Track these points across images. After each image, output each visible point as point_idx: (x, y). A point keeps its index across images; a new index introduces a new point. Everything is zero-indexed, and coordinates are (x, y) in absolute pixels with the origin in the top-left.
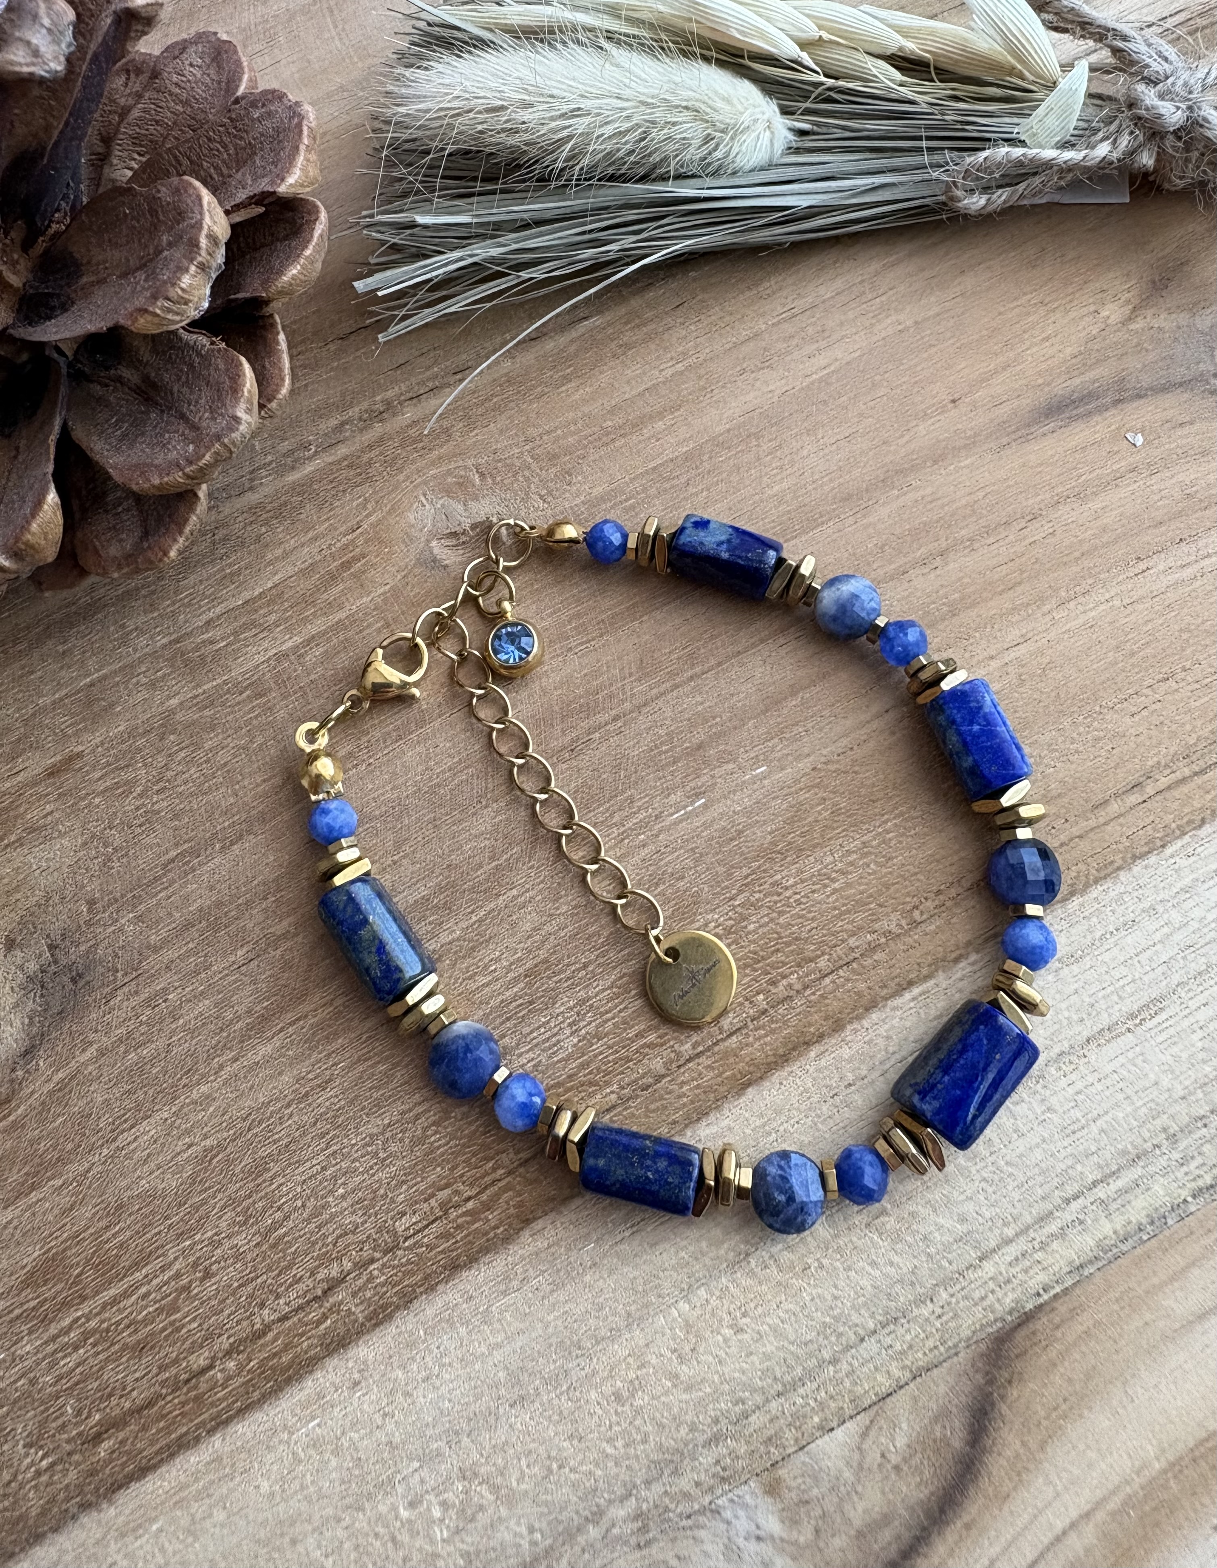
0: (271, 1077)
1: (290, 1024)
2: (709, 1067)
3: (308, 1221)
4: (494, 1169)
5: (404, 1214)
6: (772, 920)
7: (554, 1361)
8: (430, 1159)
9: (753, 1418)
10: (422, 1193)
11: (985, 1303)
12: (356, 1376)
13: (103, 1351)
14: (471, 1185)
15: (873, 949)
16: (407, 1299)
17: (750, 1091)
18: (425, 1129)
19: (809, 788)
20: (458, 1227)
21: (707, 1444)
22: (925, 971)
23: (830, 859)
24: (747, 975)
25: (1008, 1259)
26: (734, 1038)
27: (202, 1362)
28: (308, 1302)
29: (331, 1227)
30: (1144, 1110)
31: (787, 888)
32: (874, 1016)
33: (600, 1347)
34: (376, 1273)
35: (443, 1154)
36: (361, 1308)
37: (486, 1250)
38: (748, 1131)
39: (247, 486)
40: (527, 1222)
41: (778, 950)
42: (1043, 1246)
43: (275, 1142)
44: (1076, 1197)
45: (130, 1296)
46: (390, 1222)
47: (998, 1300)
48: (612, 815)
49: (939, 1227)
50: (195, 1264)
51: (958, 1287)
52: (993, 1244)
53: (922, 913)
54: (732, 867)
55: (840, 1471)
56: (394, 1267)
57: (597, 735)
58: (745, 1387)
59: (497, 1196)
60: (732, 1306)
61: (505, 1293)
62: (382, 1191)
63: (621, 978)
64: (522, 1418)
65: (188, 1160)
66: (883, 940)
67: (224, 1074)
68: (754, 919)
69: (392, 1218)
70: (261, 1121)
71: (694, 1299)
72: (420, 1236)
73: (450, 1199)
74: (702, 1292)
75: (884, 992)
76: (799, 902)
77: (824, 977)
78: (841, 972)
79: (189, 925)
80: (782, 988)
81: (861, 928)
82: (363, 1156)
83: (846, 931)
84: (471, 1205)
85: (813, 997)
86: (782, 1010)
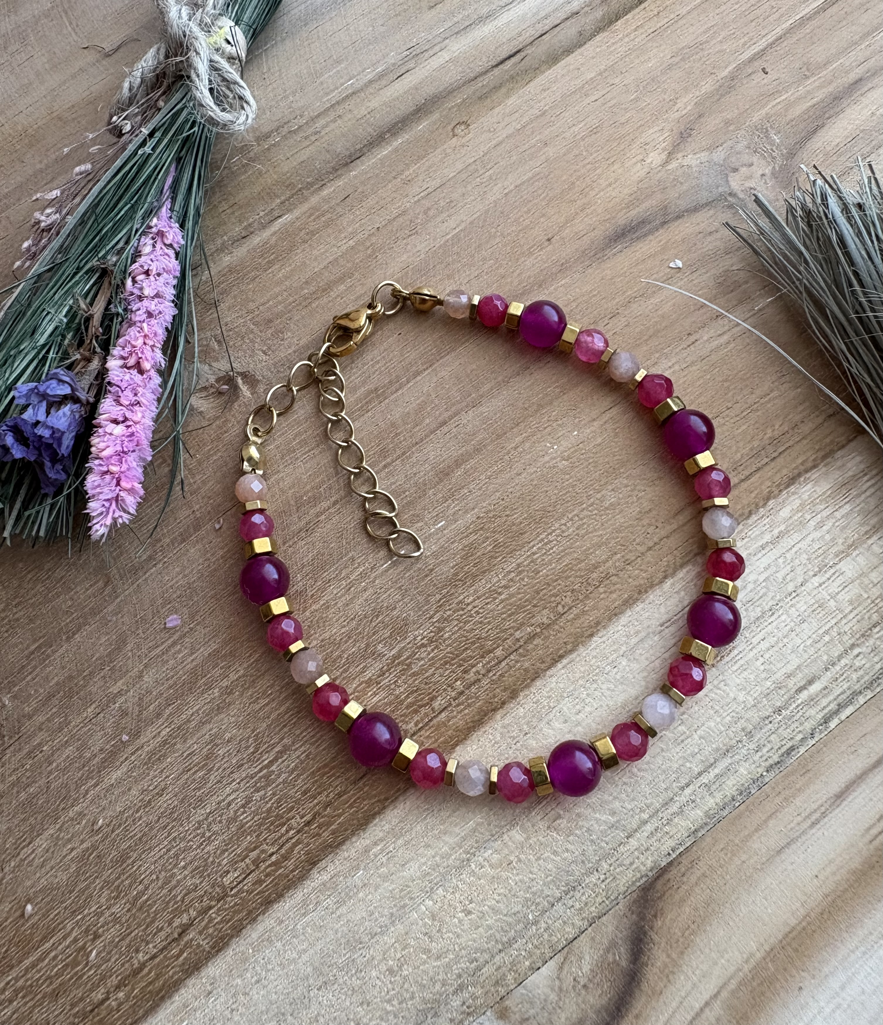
0: (124, 793)
1: (131, 754)
3: (162, 888)
4: (287, 831)
5: (228, 872)
6: (460, 628)
7: (345, 955)
8: (242, 831)
9: (484, 970)
10: (239, 856)
11: (634, 867)
12: (209, 988)
13: (30, 1000)
14: (272, 844)
15: (532, 637)
16: (237, 930)
17: (458, 748)
18: (236, 812)
19: (475, 532)
20: (267, 875)
21: (455, 992)
22: (569, 647)
23: (496, 580)
24: (447, 669)
25: (646, 834)
26: (443, 715)
27: (100, 997)
28: (169, 944)
29: (179, 889)
30: (728, 718)
31: (468, 604)
32: (538, 683)
33: (375, 940)
34: (214, 915)
35: (250, 827)
36: (206, 941)
37: (288, 888)
40: (314, 864)
41: (467, 649)
42: (669, 822)
43: (131, 838)
44: (688, 785)
45: (43, 960)
46: (219, 879)
47: (642, 863)
48: (340, 573)
49: (597, 820)
50: (87, 931)
51: (615, 858)
52: (635, 827)
53: (563, 606)
54: (429, 595)
55: (547, 996)
56: (226, 910)
57: (323, 517)
58: (477, 950)
59: (292, 849)
60: (462, 898)
61: (304, 915)
62: (211, 859)
64: (326, 997)
65: (72, 860)
66: (538, 630)
67: (89, 796)
68: (447, 629)
69: (221, 876)
70: (120, 825)
71: (435, 897)
72: (241, 885)
73: (259, 857)
74: (440, 891)
75: (543, 666)
76: (478, 613)
77: (500, 662)
78: (512, 657)
79: (51, 696)
80: (472, 674)
81: (522, 624)
82: (194, 837)
83: (513, 627)
84: (274, 858)
85: (494, 678)
86: (473, 689)
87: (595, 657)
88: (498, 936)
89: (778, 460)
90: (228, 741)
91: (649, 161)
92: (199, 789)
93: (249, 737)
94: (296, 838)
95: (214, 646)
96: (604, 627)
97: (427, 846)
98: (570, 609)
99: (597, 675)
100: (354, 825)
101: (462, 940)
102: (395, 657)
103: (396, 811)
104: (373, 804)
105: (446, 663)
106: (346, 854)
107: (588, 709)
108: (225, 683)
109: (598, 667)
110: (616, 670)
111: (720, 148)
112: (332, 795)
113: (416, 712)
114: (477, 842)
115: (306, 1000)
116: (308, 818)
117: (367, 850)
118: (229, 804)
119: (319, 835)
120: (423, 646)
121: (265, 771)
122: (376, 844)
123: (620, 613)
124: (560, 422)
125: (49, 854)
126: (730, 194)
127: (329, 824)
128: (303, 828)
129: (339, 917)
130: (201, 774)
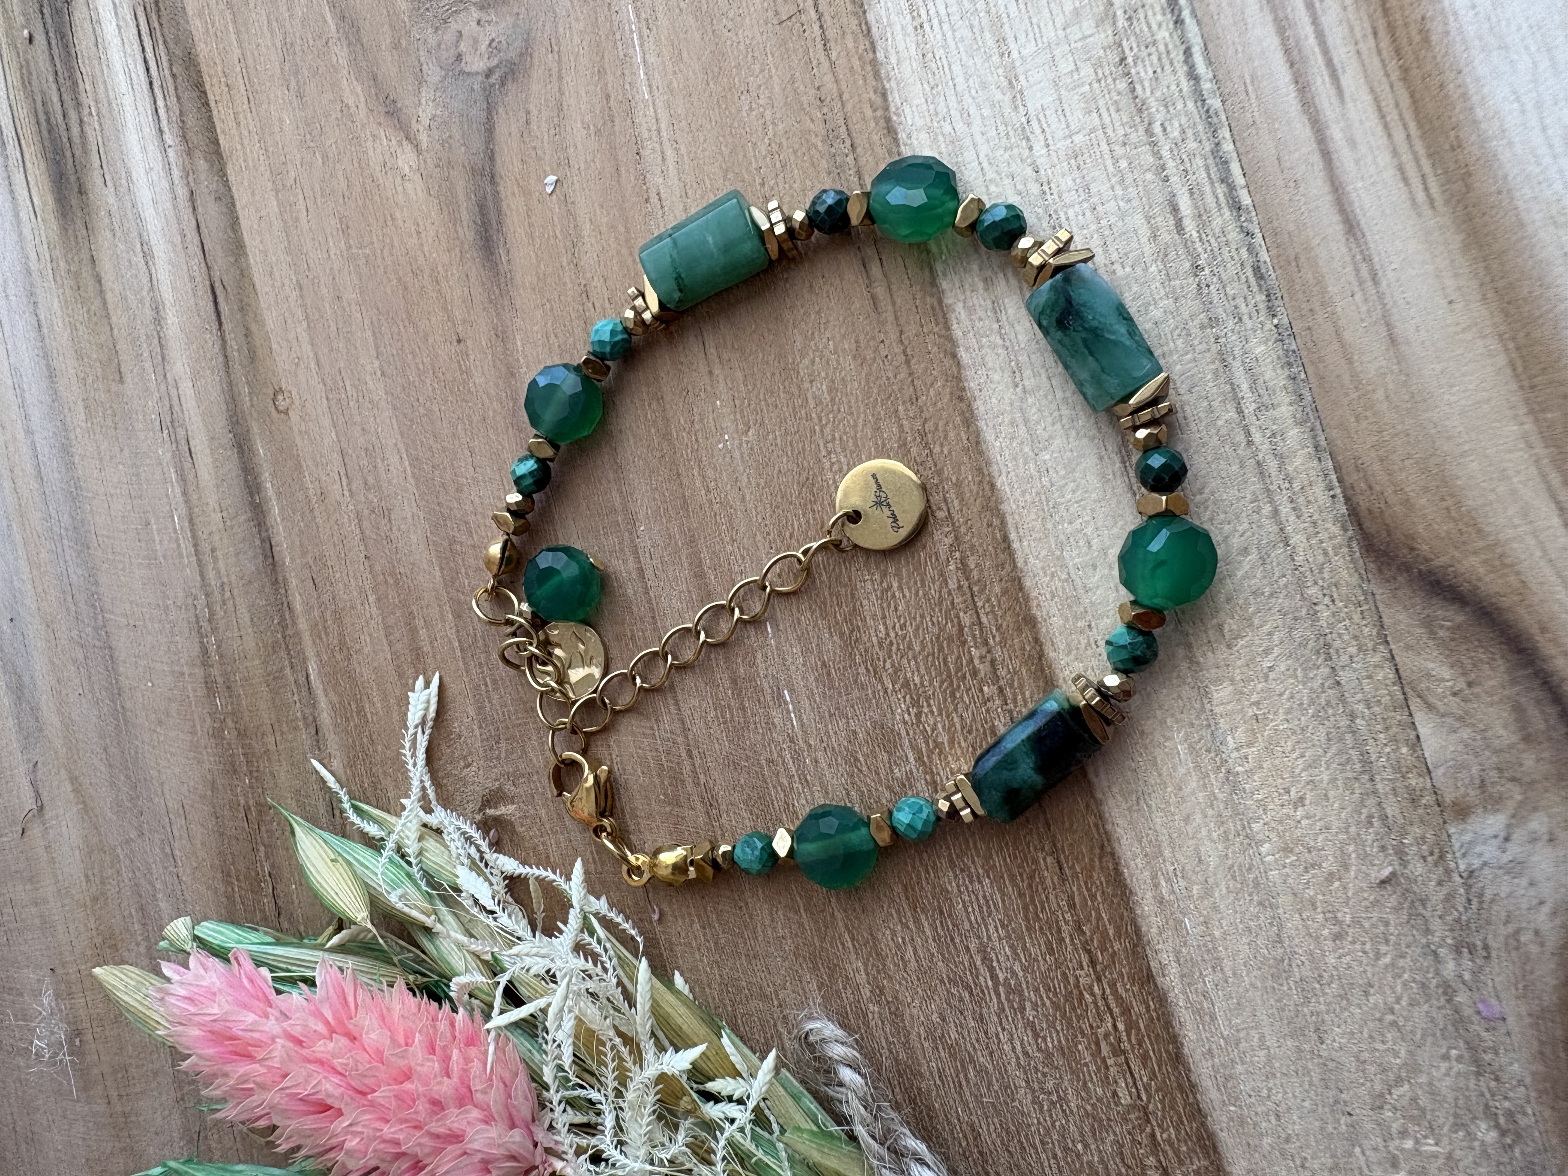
4: (1092, 994)
5: (1115, 1094)
6: (915, 658)
7: (1290, 989)
9: (1389, 812)
11: (1331, 552)
15: (964, 566)
16: (1197, 1113)
20: (1140, 1043)
22: (996, 522)
24: (962, 697)
25: (1293, 518)
29: (1112, 1166)
31: (887, 634)
32: (1028, 584)
33: (1286, 941)
34: (1165, 1136)
36: (1195, 1160)
37: (1168, 1025)
41: (945, 660)
42: (1289, 479)
44: (1248, 434)
46: (1120, 1108)
47: (1330, 538)
48: (781, 784)
49: (1246, 577)
51: (1308, 575)
52: (1275, 529)
54: (855, 682)
55: (1460, 741)
56: (1164, 1117)
57: (702, 777)
58: (1356, 811)
59: (1118, 998)
60: (1277, 802)
61: (1213, 1018)
62: (1089, 1108)
64: (1336, 1036)
66: (958, 555)
68: (909, 675)
69: (1116, 1105)
71: (1260, 837)
72: (1140, 1084)
73: (1111, 1044)
74: (1256, 827)
75: (1008, 568)
76: (903, 627)
77: (980, 623)
78: (980, 604)
80: (981, 667)
81: (942, 574)
82: (1051, 1116)
83: (941, 588)
84: (1121, 1026)
85: (998, 639)
86: (1002, 672)
87: (1024, 493)
88: (1350, 775)
89: (857, 142)
90: (944, 1020)
91: (407, 169)
92: (990, 1085)
93: (948, 992)
96: (988, 464)
97: (1187, 819)
98: (945, 500)
99: (1048, 501)
100: (1119, 904)
101: (1335, 825)
102: (919, 759)
103: (1124, 842)
104: (1102, 868)
105: (953, 694)
106: (1154, 930)
107: (1089, 530)
108: (866, 992)
109: (1038, 494)
110: (1051, 471)
111: (425, 67)
112: (1068, 916)
114: (1208, 751)
115: (1331, 1065)
117: (1161, 901)
118: (1026, 1054)
119: (1114, 954)
120: (918, 715)
121: (1001, 989)
122: (1156, 886)
123: (978, 435)
124: (697, 418)
126: (487, 76)
127: (1105, 936)
129: (1234, 974)
130: (972, 1074)
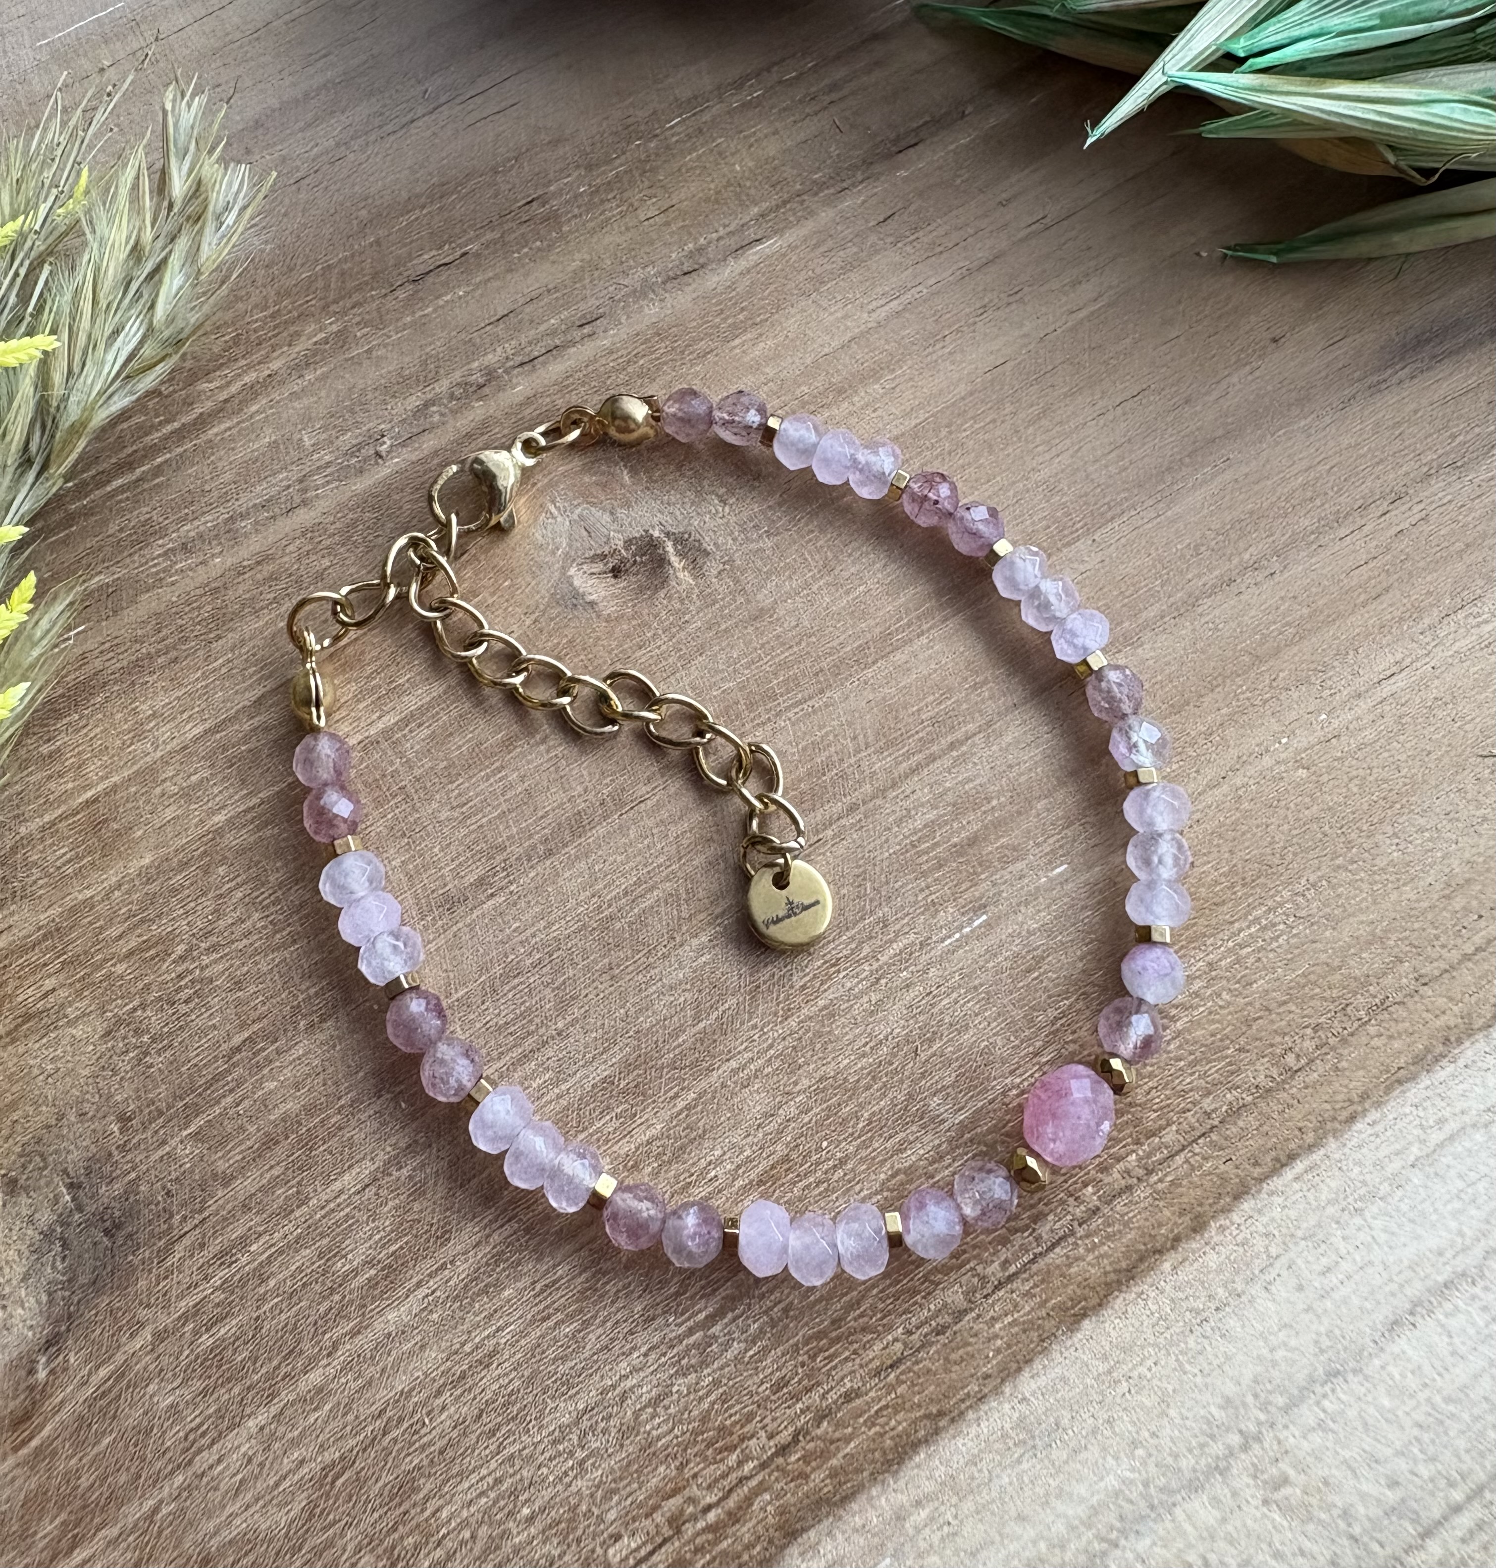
1: (430, 1276)
2: (1028, 1294)
17: (1086, 1323)
26: (1058, 1250)
38: (1088, 1381)
39: (297, 500)
43: (423, 1448)
63: (893, 1176)
65: (300, 1485)
67: (341, 1357)
70: (401, 1420)
79: (270, 1142)
94: (759, 1477)
95: (603, 1071)
113: (1004, 1241)
116: (785, 1437)
125: (254, 1467)
128: (771, 1458)
